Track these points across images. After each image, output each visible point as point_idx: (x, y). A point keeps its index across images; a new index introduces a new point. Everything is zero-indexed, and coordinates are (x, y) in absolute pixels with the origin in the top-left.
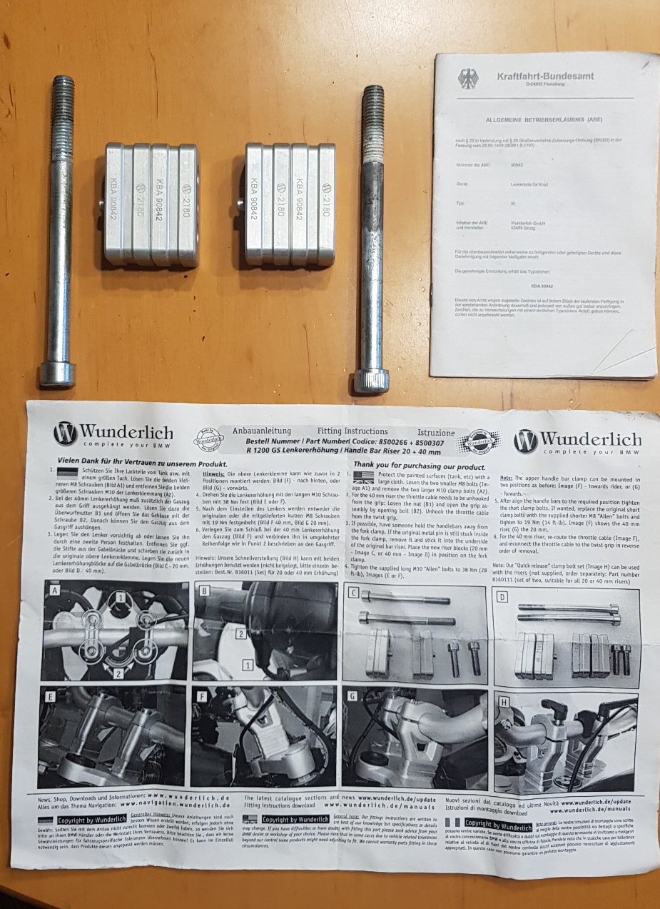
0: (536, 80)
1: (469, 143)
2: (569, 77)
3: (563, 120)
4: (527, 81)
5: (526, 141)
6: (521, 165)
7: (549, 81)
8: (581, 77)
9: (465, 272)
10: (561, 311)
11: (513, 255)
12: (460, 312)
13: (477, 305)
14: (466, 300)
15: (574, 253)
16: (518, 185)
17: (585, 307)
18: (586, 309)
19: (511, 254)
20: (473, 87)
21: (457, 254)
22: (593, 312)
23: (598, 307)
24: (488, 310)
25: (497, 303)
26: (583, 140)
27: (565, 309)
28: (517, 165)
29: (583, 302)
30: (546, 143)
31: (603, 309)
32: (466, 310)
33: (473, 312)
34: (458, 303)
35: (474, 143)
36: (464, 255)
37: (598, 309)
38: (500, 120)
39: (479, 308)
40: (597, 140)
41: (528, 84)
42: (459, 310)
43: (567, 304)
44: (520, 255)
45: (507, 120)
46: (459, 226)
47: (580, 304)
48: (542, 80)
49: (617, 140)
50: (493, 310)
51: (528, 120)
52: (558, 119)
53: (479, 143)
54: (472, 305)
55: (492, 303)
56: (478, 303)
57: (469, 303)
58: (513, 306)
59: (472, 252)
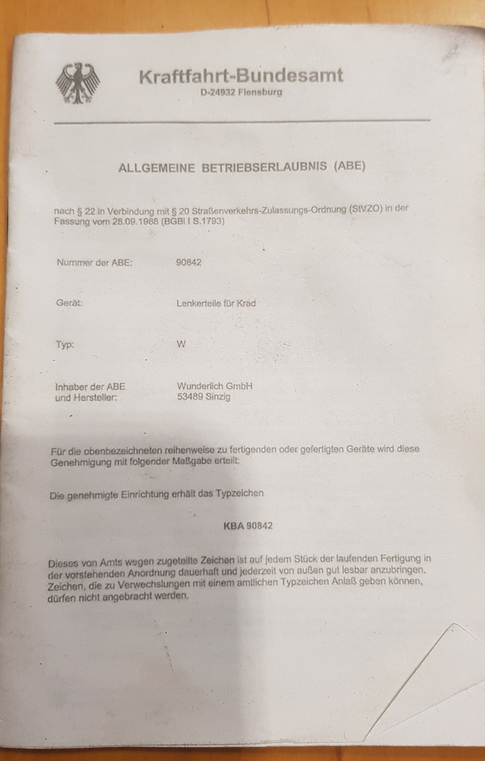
0: (222, 84)
1: (84, 217)
2: (290, 76)
3: (281, 167)
4: (202, 85)
5: (206, 212)
6: (196, 262)
7: (250, 85)
8: (316, 77)
9: (73, 497)
10: (292, 583)
11: (183, 456)
12: (60, 593)
13: (100, 575)
14: (75, 564)
15: (316, 450)
16: (193, 304)
17: (345, 570)
18: (349, 576)
19: (177, 456)
20: (88, 99)
21: (55, 456)
22: (364, 583)
23: (374, 570)
24: (127, 585)
25: (146, 568)
26: (326, 209)
27: (302, 577)
28: (189, 262)
29: (341, 559)
30: (248, 216)
31: (386, 576)
32: (74, 587)
33: (89, 592)
34: (56, 570)
35: (97, 217)
36: (72, 458)
37: (375, 576)
38: (150, 168)
39: (104, 581)
40: (356, 208)
41: (203, 92)
42: (57, 588)
43: (304, 566)
44: (198, 456)
45: (164, 168)
46: (61, 393)
47: (333, 564)
48: (233, 84)
49: (400, 208)
50: (137, 585)
51: (208, 168)
52: (273, 166)
53: (106, 216)
54: (90, 575)
55: (135, 568)
56: (103, 569)
57: (80, 569)
58: (183, 573)
59: (89, 452)
